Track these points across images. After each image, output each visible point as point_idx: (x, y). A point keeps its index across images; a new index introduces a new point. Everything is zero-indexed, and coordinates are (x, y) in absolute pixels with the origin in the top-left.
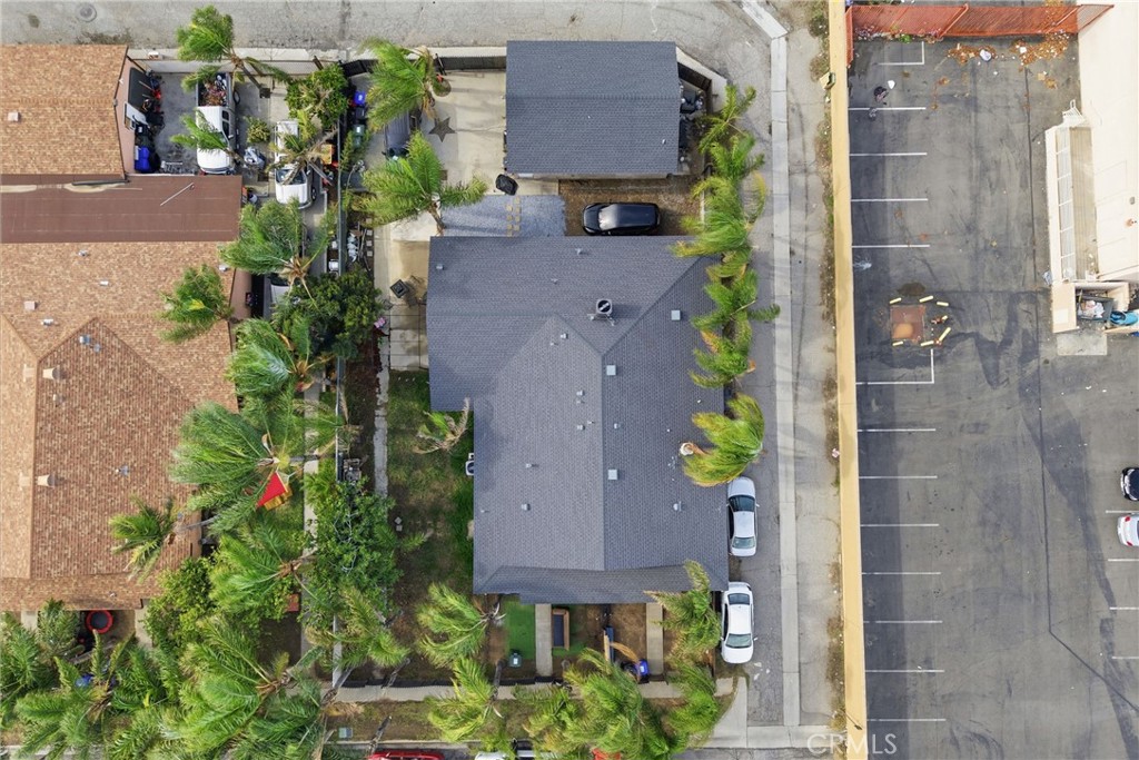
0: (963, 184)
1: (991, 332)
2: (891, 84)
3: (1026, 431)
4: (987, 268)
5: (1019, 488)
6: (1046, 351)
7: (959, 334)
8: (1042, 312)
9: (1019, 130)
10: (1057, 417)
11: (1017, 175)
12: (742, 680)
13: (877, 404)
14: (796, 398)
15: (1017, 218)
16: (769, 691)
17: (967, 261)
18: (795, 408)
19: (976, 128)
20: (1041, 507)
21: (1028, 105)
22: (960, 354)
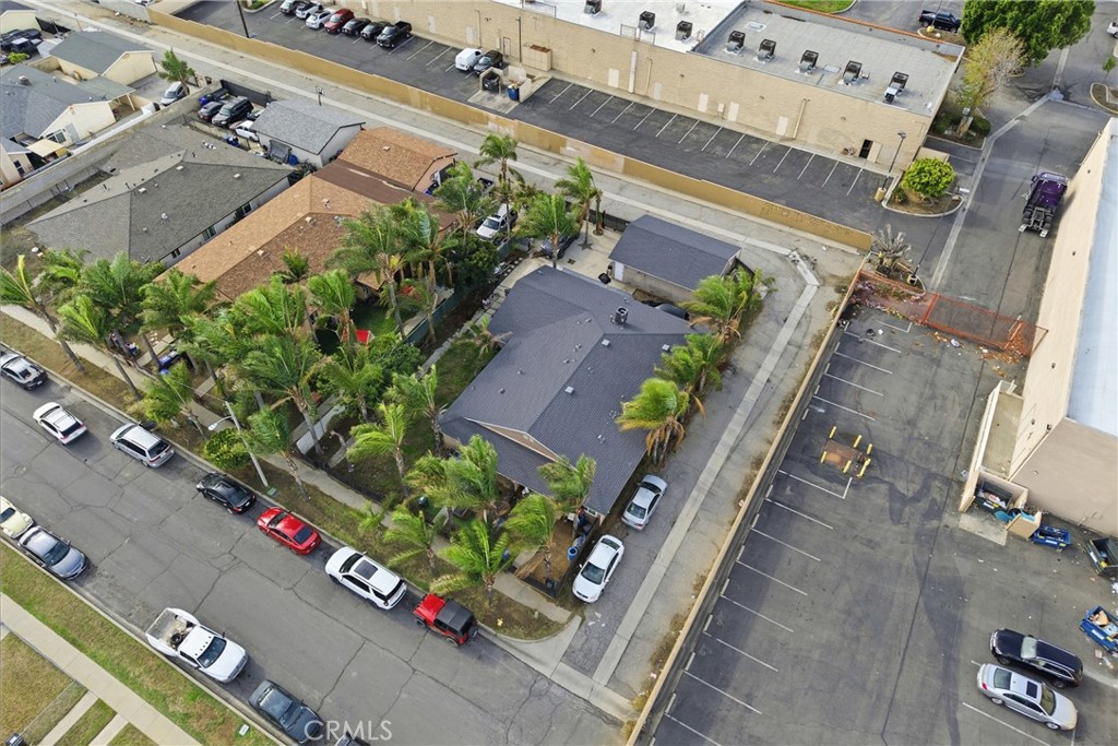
0: (913, 398)
1: (904, 487)
2: (881, 332)
3: (912, 564)
4: (916, 449)
5: (891, 603)
6: (947, 519)
7: (877, 478)
8: (952, 494)
9: (968, 387)
10: (944, 568)
11: (958, 410)
12: (578, 619)
13: (791, 490)
14: (728, 458)
15: (950, 432)
16: (594, 643)
17: (901, 440)
18: (725, 463)
19: (934, 375)
20: (908, 627)
21: (979, 378)
22: (873, 490)
